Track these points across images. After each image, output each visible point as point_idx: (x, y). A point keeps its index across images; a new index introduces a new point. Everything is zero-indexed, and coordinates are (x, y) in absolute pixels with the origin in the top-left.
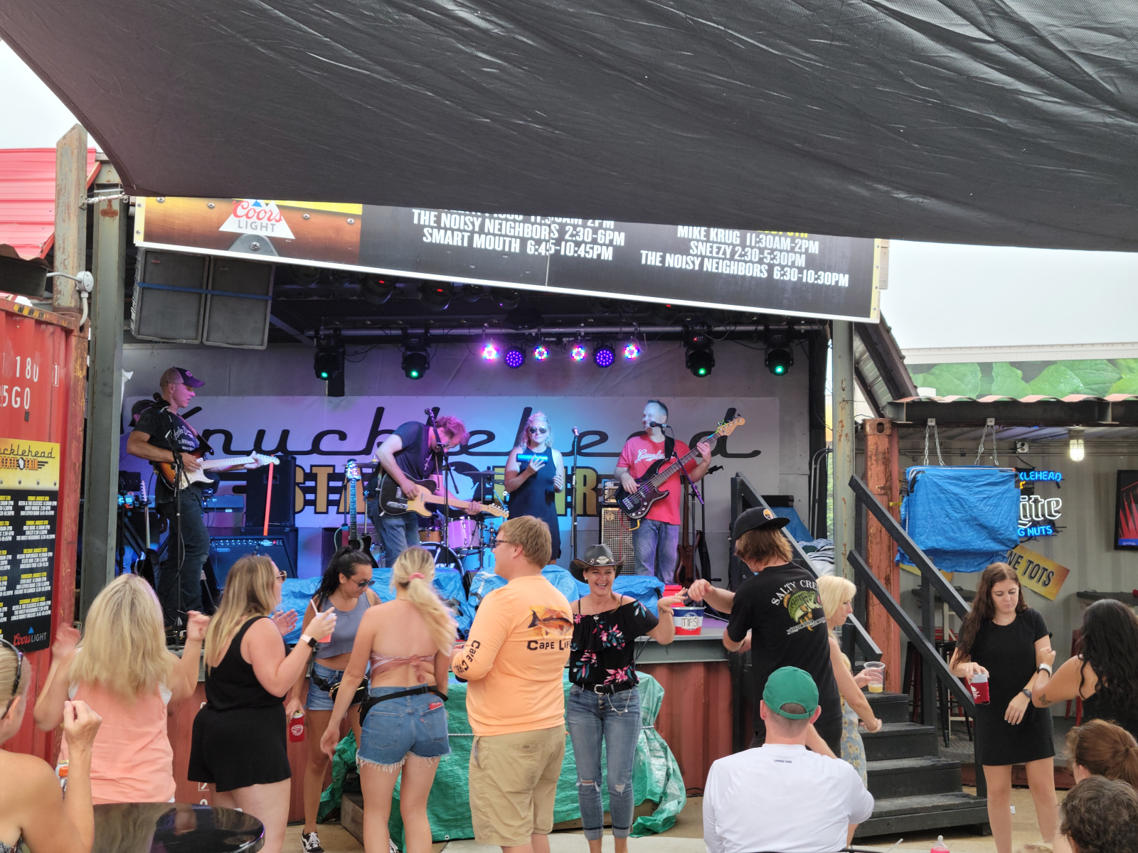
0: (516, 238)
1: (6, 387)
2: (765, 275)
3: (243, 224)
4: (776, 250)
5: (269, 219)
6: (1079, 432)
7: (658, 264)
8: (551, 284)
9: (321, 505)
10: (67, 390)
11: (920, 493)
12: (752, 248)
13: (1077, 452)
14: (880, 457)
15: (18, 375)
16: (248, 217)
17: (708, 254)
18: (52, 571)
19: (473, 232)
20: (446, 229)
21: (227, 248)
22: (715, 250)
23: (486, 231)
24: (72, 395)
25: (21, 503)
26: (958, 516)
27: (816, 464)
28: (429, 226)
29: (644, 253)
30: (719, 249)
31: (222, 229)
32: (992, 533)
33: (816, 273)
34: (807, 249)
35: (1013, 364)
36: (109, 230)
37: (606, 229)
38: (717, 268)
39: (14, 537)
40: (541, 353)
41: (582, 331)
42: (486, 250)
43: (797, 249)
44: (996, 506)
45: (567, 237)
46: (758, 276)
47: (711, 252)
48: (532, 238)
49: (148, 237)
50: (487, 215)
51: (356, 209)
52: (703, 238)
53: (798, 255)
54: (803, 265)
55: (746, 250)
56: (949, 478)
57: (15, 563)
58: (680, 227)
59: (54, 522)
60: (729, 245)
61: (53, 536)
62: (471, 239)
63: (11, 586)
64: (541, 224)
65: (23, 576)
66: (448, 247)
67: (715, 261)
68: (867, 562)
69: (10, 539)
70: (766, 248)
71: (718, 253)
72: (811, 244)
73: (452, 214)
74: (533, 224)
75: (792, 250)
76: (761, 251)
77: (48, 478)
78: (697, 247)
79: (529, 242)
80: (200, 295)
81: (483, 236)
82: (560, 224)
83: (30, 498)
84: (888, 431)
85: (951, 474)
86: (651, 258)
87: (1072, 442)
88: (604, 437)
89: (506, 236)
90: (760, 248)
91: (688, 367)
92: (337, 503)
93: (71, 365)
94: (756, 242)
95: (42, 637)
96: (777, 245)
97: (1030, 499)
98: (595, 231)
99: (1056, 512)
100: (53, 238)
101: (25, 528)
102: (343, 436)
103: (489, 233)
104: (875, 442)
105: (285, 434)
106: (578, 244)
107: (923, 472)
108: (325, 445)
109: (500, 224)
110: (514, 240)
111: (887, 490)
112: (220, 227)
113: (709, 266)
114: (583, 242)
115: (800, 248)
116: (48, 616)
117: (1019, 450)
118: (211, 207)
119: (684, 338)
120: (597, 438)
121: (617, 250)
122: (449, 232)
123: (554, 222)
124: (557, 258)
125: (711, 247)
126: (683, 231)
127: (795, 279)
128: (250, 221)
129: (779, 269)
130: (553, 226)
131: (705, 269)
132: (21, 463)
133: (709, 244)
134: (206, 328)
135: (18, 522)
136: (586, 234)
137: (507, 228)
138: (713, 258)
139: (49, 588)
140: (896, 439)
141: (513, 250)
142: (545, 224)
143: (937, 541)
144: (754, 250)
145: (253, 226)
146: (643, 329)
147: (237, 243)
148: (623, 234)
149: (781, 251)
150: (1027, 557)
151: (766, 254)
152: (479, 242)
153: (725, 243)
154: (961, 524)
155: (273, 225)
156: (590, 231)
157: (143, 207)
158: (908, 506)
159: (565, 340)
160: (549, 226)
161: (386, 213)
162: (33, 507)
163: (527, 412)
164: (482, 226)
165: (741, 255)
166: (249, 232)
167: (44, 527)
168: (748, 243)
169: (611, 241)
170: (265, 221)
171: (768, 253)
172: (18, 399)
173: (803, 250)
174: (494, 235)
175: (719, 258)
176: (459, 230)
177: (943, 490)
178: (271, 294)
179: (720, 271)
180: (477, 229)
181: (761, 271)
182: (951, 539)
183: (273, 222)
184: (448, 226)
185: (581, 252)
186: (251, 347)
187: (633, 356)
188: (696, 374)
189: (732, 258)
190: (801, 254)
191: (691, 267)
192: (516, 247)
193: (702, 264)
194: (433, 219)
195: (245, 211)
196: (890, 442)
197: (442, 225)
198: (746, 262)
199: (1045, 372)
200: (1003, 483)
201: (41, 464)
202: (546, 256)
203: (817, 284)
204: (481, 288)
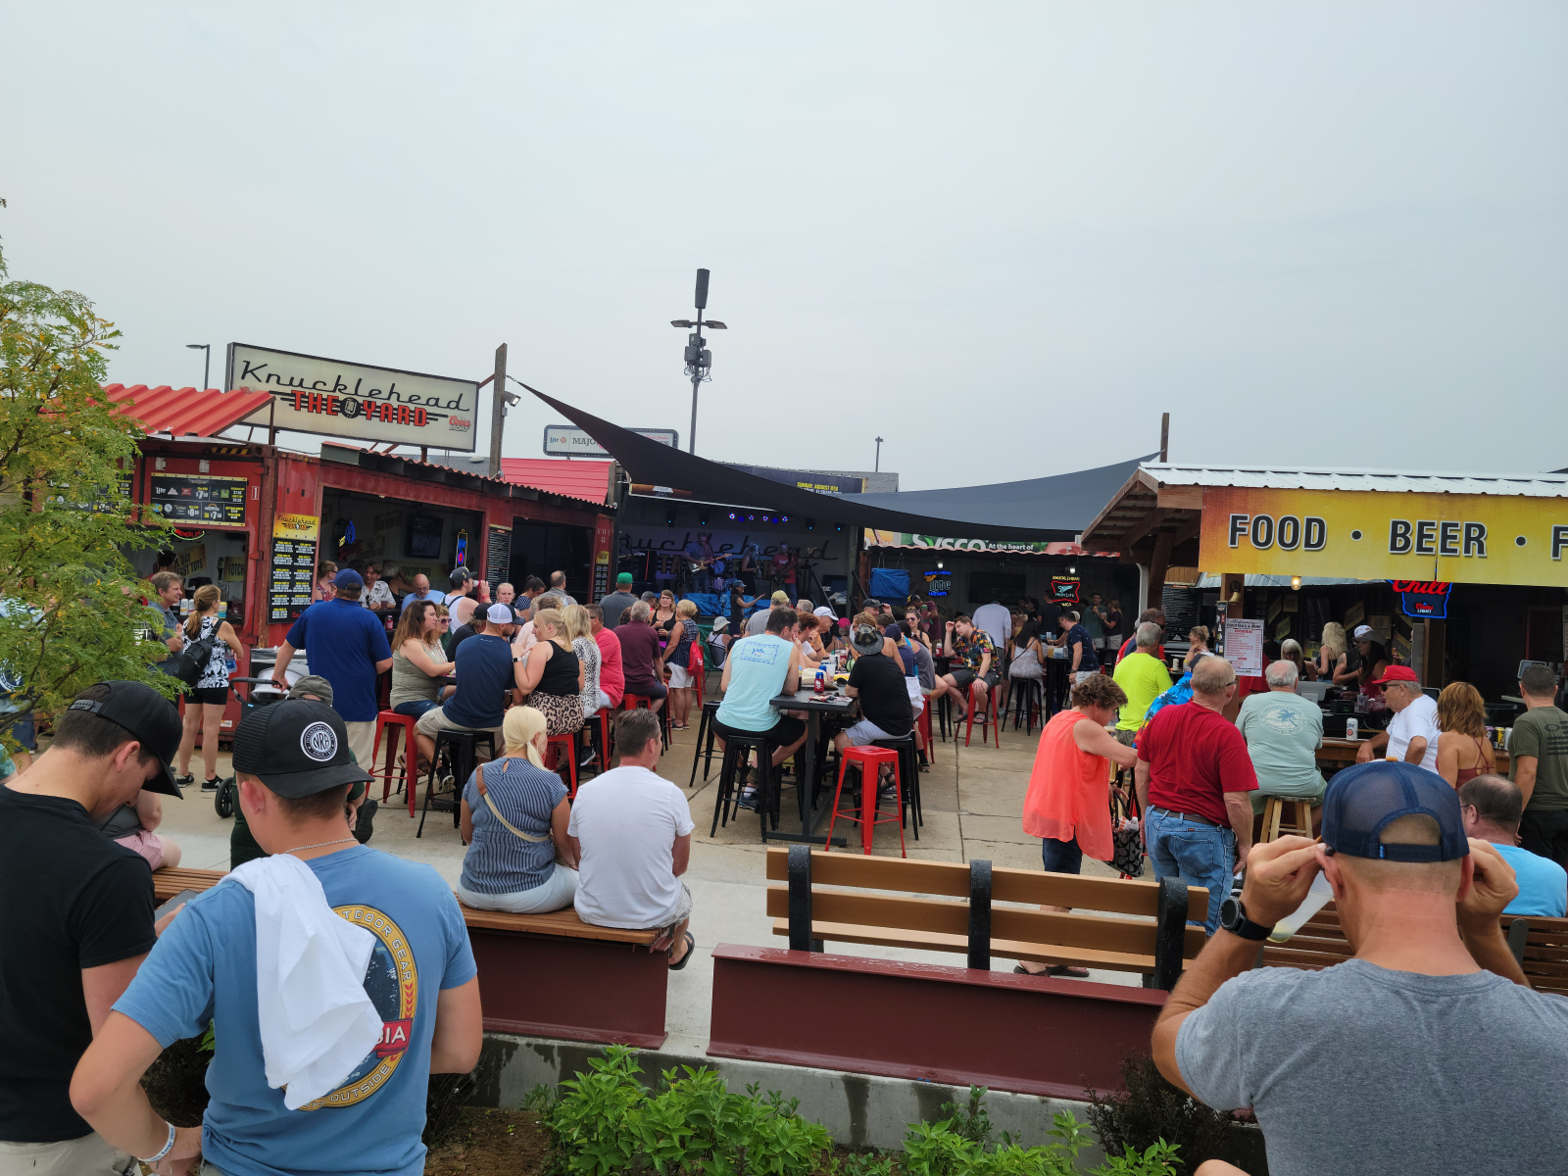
9: (664, 571)
11: (874, 577)
14: (864, 564)
26: (887, 586)
32: (899, 592)
44: (901, 583)
56: (886, 572)
84: (867, 555)
92: (670, 570)
102: (673, 543)
104: (862, 558)
105: (650, 541)
107: (876, 570)
108: (666, 546)
111: (865, 575)
140: (870, 558)
154: (888, 588)
158: (871, 581)
163: (747, 538)
177: (882, 577)
196: (868, 559)
200: (904, 575)
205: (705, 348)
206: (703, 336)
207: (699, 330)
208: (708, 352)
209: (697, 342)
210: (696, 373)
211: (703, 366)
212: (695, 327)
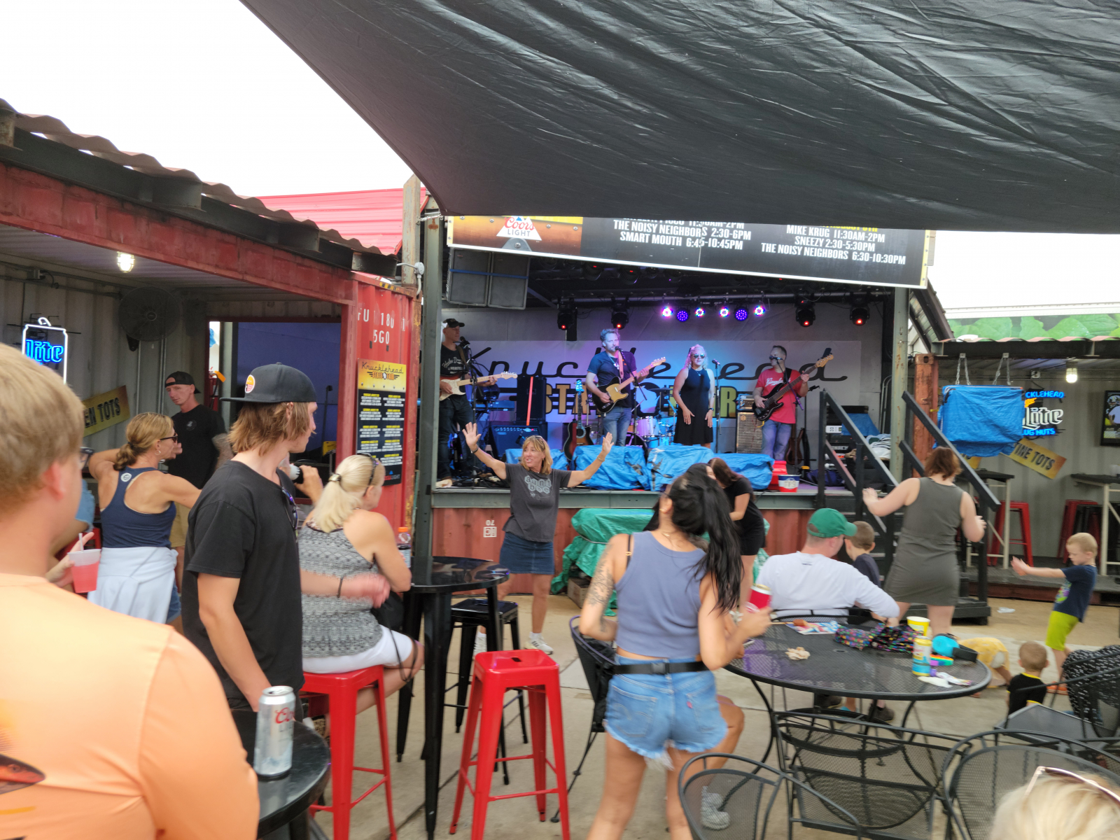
0: (679, 236)
1: (376, 331)
2: (847, 258)
3: (511, 232)
4: (855, 240)
5: (526, 229)
6: (1074, 363)
7: (773, 252)
8: (701, 266)
10: (410, 333)
11: (952, 403)
12: (838, 239)
13: (1072, 377)
14: (925, 379)
15: (382, 324)
16: (514, 228)
17: (807, 244)
18: (403, 439)
19: (652, 233)
20: (635, 232)
21: (501, 247)
22: (812, 242)
23: (660, 232)
24: (412, 336)
25: (385, 399)
26: (979, 419)
27: (885, 385)
28: (624, 230)
29: (764, 244)
30: (815, 240)
31: (498, 235)
32: (1003, 431)
33: (882, 256)
34: (876, 240)
35: (1037, 318)
36: (433, 237)
37: (738, 230)
38: (813, 254)
39: (381, 418)
40: (700, 312)
41: (727, 297)
42: (660, 245)
43: (869, 240)
44: (1007, 412)
45: (713, 235)
46: (842, 258)
47: (809, 243)
48: (689, 237)
49: (455, 241)
50: (661, 221)
51: (578, 220)
52: (804, 234)
53: (870, 244)
54: (874, 251)
55: (834, 241)
56: (973, 393)
57: (382, 433)
58: (788, 226)
59: (404, 411)
60: (822, 238)
61: (403, 419)
62: (650, 238)
63: (380, 447)
64: (696, 227)
65: (387, 441)
66: (636, 243)
67: (812, 249)
68: (913, 449)
69: (379, 419)
70: (847, 240)
71: (814, 243)
72: (878, 236)
73: (639, 222)
74: (691, 227)
75: (866, 240)
76: (844, 241)
77: (400, 385)
78: (800, 240)
79: (688, 239)
80: (486, 276)
81: (658, 236)
82: (708, 227)
83: (390, 396)
84: (931, 362)
85: (975, 390)
86: (768, 248)
87: (1069, 370)
88: (741, 367)
89: (673, 235)
90: (843, 240)
91: (797, 320)
93: (412, 318)
94: (841, 236)
95: (396, 477)
96: (855, 237)
97: (1039, 410)
98: (731, 231)
99: (1058, 419)
100: (401, 243)
101: (387, 413)
103: (662, 234)
104: (921, 369)
106: (720, 240)
107: (954, 389)
109: (669, 228)
110: (678, 238)
111: (929, 401)
112: (497, 234)
113: (808, 252)
114: (723, 238)
115: (872, 239)
116: (400, 465)
117: (1033, 377)
118: (492, 222)
119: (795, 301)
120: (737, 368)
121: (746, 243)
122: (637, 234)
123: (704, 226)
124: (706, 249)
125: (810, 240)
126: (790, 229)
127: (868, 260)
128: (515, 230)
129: (856, 253)
130: (703, 229)
131: (805, 254)
132: (385, 375)
133: (808, 238)
134: (489, 296)
135: (383, 410)
136: (725, 233)
137: (674, 230)
138: (811, 247)
139: (401, 449)
140: (936, 368)
141: (677, 244)
142: (698, 227)
143: (963, 435)
144: (839, 241)
145: (517, 233)
146: (767, 296)
147: (507, 244)
148: (750, 233)
149: (858, 241)
150: (1035, 449)
151: (847, 244)
152: (656, 240)
153: (819, 237)
154: (981, 424)
155: (528, 232)
156: (728, 231)
157: (454, 223)
158: (943, 412)
159: (716, 303)
160: (701, 228)
161: (597, 221)
162: (392, 401)
164: (658, 229)
165: (830, 245)
166: (514, 236)
167: (398, 413)
168: (835, 237)
169: (742, 237)
170: (524, 230)
171: (849, 243)
172: (383, 338)
173: (874, 240)
174: (666, 235)
175: (815, 247)
176: (643, 232)
177: (968, 402)
178: (528, 275)
179: (815, 255)
180: (654, 231)
181: (844, 255)
182: (973, 435)
183: (529, 230)
184: (636, 230)
185: (722, 245)
186: (516, 308)
187: (760, 314)
188: (802, 324)
189: (824, 247)
190: (872, 243)
191: (796, 253)
192: (679, 243)
193: (803, 251)
194: (627, 225)
195: (512, 224)
196: (933, 369)
197: (632, 229)
198: (833, 249)
199: (1061, 323)
200: (1013, 397)
201: (396, 377)
202: (699, 248)
203: (883, 263)
204: (657, 269)
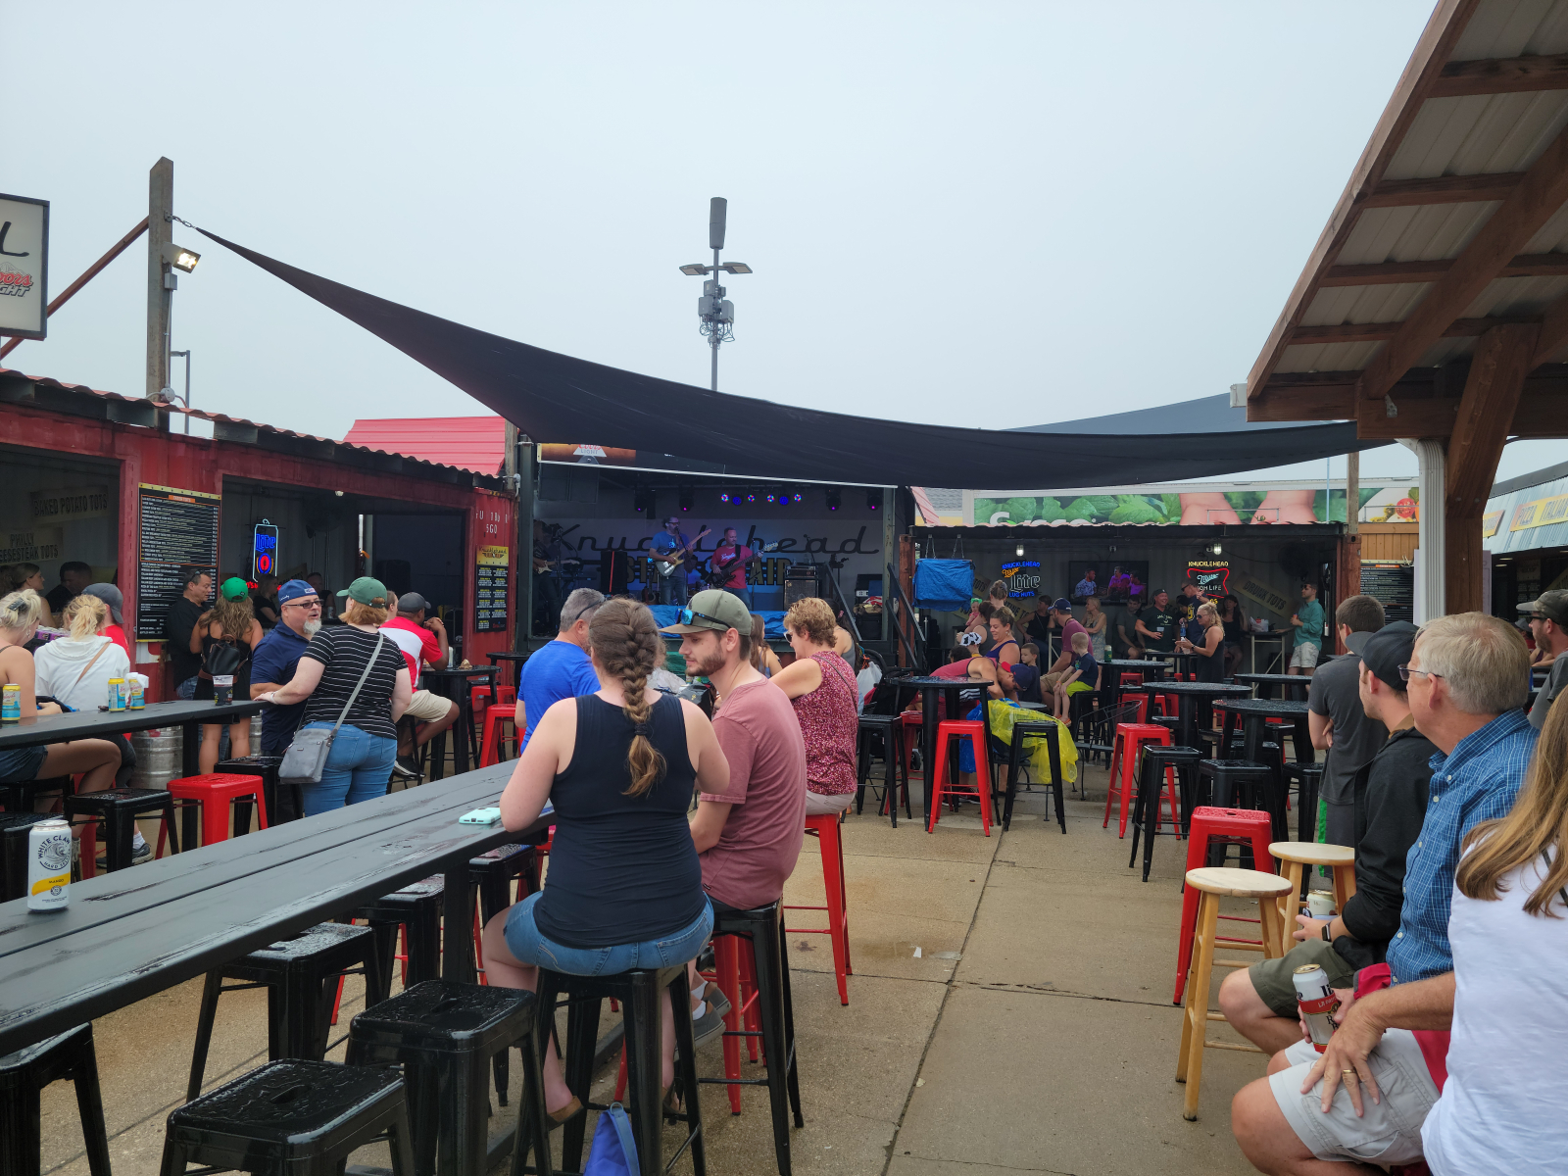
3: (583, 451)
6: (1019, 542)
9: (643, 579)
11: (920, 572)
14: (906, 553)
16: (586, 448)
18: (506, 599)
24: (513, 527)
25: (494, 571)
26: (940, 583)
32: (958, 592)
39: (492, 585)
40: (751, 499)
44: (960, 578)
56: (936, 564)
57: (492, 595)
59: (507, 579)
61: (506, 585)
65: (496, 601)
77: (504, 561)
83: (497, 569)
84: (910, 541)
85: (939, 563)
87: (1017, 547)
88: (794, 542)
93: (513, 513)
99: (1037, 583)
101: (496, 581)
104: (903, 546)
105: (624, 540)
107: (922, 561)
111: (909, 570)
116: (505, 618)
120: (790, 542)
128: (586, 450)
132: (494, 554)
135: (493, 579)
139: (505, 607)
143: (929, 596)
145: (588, 452)
154: (940, 587)
155: (597, 451)
158: (916, 578)
163: (753, 529)
166: (586, 454)
167: (503, 581)
170: (593, 450)
177: (936, 571)
182: (937, 595)
196: (911, 546)
200: (963, 567)
201: (501, 556)
205: (724, 298)
206: (721, 283)
207: (716, 276)
208: (728, 302)
209: (715, 293)
210: (715, 331)
211: (723, 323)
212: (711, 273)
